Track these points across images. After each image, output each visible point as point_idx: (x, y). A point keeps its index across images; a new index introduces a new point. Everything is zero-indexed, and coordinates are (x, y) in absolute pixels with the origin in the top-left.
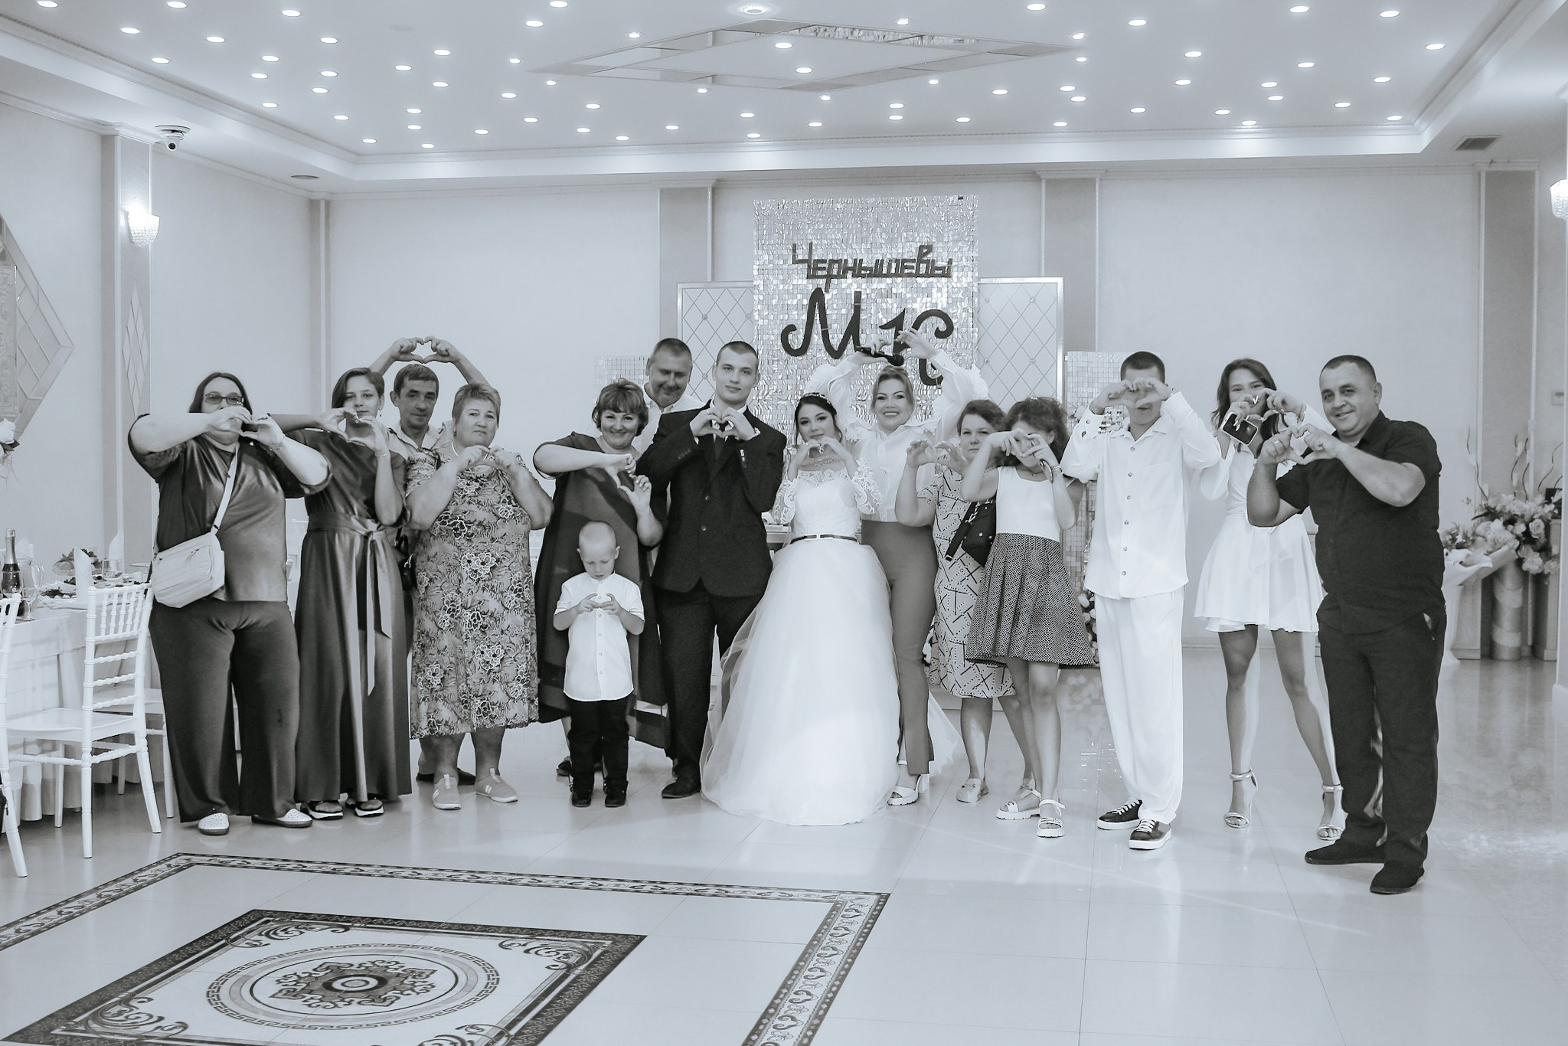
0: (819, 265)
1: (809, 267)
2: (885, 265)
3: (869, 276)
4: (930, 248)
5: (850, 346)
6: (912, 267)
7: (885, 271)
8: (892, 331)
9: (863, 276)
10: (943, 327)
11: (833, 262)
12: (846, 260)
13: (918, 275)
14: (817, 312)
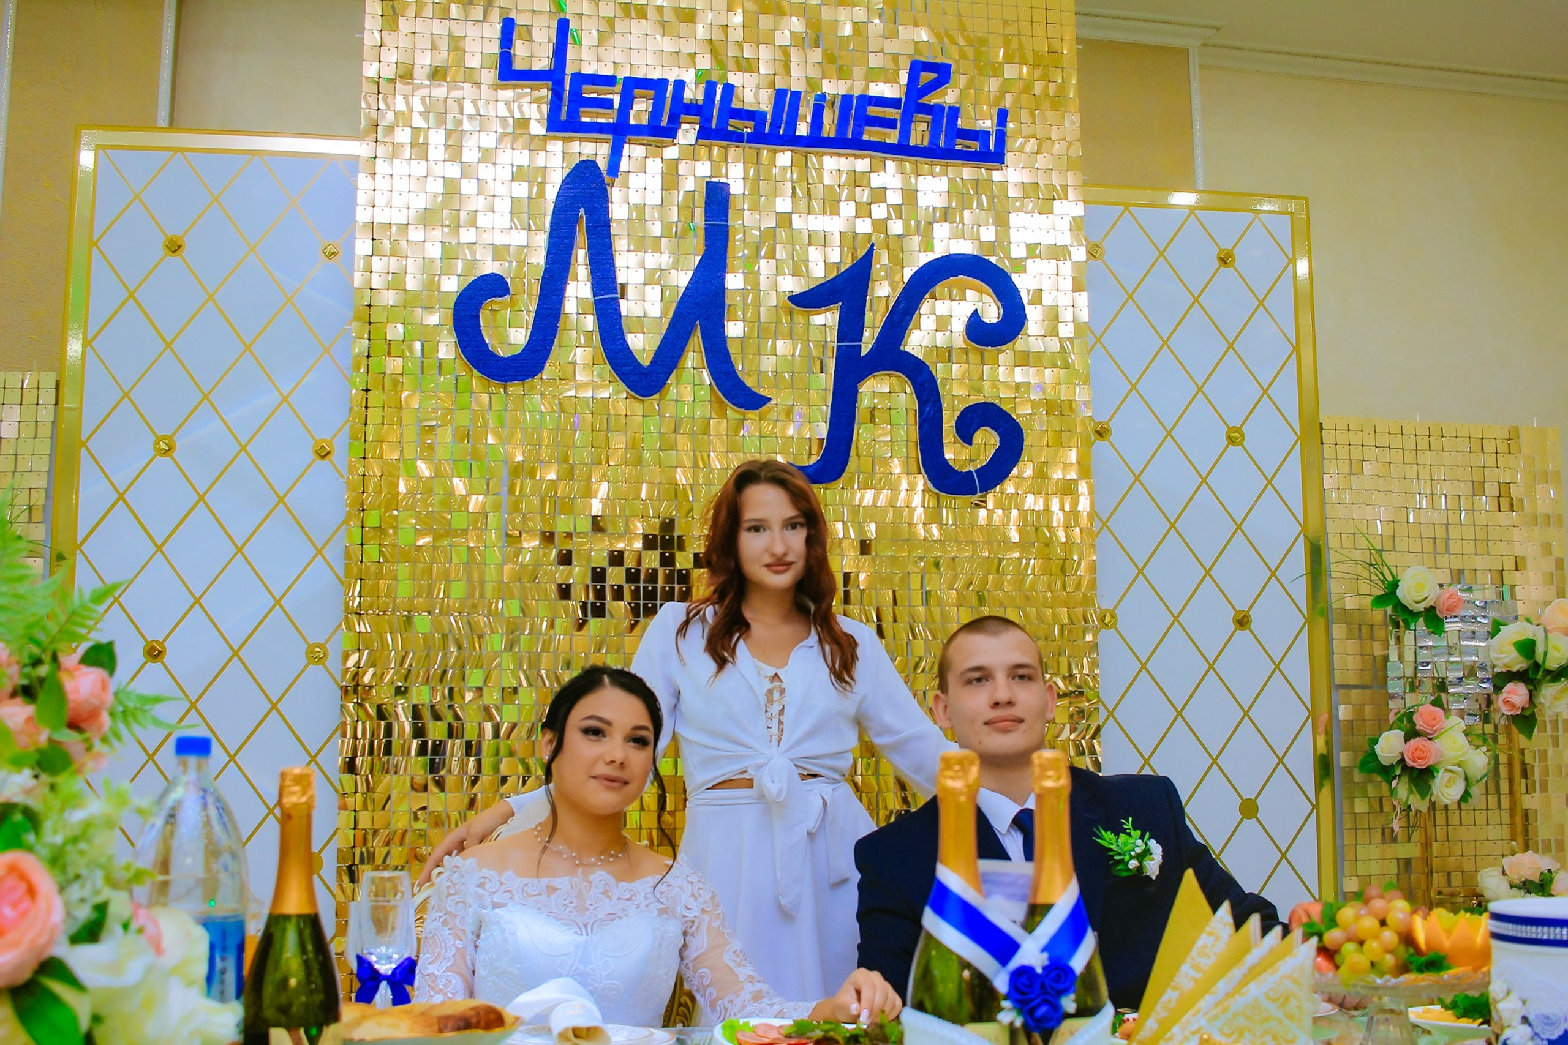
0: (590, 92)
1: (557, 95)
2: (806, 112)
3: (758, 138)
4: (942, 74)
5: (693, 357)
6: (890, 124)
7: (802, 130)
8: (827, 319)
9: (737, 137)
10: (992, 313)
11: (633, 85)
12: (680, 85)
13: (902, 149)
14: (581, 239)
